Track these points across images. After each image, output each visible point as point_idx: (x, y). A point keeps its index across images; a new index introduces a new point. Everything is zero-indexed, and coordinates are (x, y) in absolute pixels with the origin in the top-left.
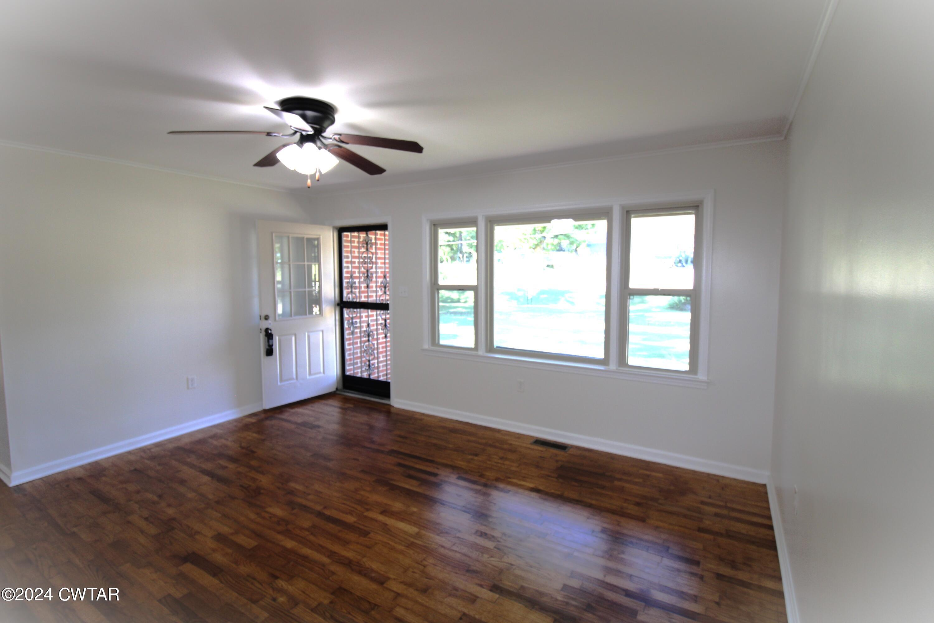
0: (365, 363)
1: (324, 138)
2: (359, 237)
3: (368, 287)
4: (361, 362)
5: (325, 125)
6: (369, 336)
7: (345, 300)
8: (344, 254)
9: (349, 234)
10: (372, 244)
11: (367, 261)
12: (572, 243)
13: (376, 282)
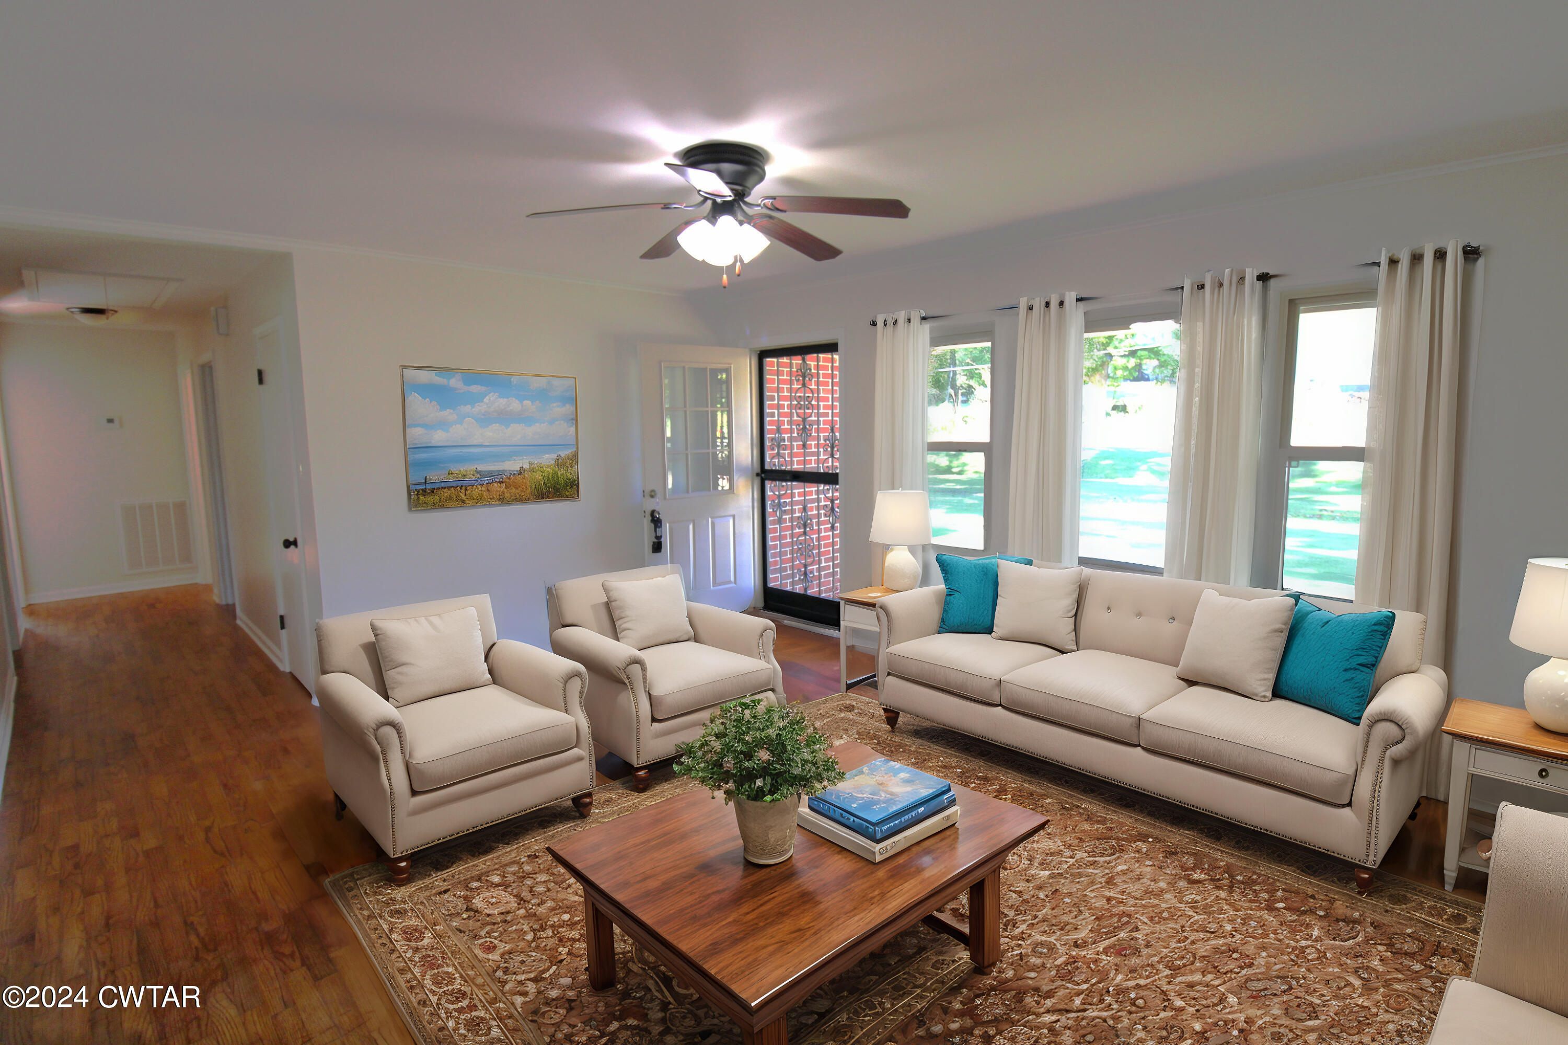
0: (799, 570)
1: (749, 205)
2: (791, 365)
3: (804, 446)
4: (792, 568)
5: (749, 183)
6: (805, 526)
7: (767, 467)
8: (767, 394)
9: (775, 360)
10: (812, 375)
11: (804, 404)
12: (1162, 365)
13: (818, 438)
